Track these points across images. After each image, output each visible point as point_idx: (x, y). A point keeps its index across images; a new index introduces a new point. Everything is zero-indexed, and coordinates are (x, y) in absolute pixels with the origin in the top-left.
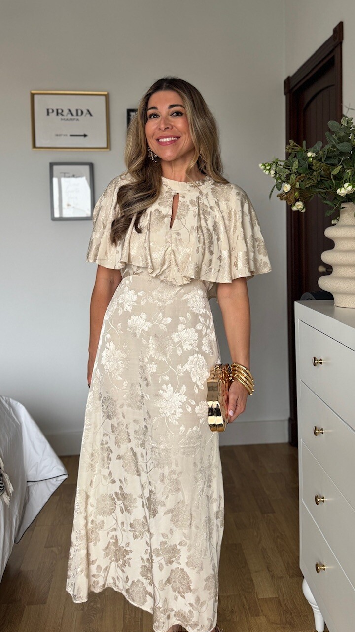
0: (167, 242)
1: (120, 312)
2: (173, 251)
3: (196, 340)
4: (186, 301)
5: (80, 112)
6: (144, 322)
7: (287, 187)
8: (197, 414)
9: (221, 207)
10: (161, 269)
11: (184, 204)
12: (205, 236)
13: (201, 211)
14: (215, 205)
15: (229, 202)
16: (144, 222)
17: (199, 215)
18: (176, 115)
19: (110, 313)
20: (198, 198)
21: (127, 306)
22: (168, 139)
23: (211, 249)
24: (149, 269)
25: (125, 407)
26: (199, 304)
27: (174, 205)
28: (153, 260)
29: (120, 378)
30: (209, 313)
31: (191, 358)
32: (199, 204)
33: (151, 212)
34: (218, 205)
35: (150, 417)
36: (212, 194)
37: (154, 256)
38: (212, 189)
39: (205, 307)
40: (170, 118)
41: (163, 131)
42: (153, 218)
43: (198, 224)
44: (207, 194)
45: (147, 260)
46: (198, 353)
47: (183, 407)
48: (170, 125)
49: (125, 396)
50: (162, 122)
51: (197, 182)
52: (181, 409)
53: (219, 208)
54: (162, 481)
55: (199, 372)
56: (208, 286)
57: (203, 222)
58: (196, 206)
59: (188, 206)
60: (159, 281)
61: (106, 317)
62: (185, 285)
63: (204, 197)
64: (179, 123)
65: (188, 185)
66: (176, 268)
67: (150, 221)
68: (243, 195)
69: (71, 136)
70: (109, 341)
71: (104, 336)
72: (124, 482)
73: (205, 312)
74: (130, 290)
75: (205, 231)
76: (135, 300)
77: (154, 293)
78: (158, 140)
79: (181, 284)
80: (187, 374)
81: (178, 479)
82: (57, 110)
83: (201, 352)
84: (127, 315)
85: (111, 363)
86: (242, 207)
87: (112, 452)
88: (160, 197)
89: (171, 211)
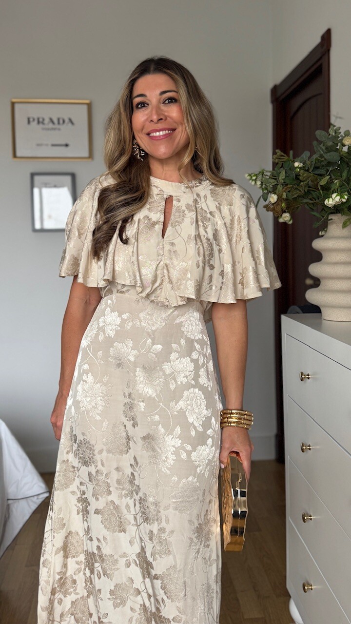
0: (158, 255)
1: (101, 338)
2: (166, 265)
3: (192, 372)
4: (180, 325)
5: (61, 121)
6: (130, 351)
7: (273, 198)
8: (194, 461)
9: (222, 213)
10: (152, 287)
11: (178, 209)
12: (205, 246)
13: (199, 217)
14: (216, 210)
15: (232, 207)
16: (130, 231)
17: (197, 221)
18: (169, 103)
19: (89, 338)
20: (196, 201)
21: (109, 331)
22: (161, 133)
23: (211, 262)
24: (137, 288)
25: (105, 453)
26: (194, 328)
27: (167, 211)
28: (143, 277)
29: (98, 418)
30: (206, 339)
31: (186, 393)
32: (196, 209)
33: (139, 220)
34: (220, 210)
35: (137, 463)
36: (212, 196)
37: (143, 271)
38: (211, 190)
39: (202, 332)
40: (163, 107)
41: (156, 123)
42: (142, 226)
43: (196, 233)
44: (205, 197)
45: (135, 277)
46: (194, 387)
47: (176, 453)
48: (164, 115)
49: (104, 440)
50: (154, 112)
51: (194, 183)
52: (174, 456)
53: (221, 213)
54: (151, 539)
55: (197, 411)
56: (205, 306)
57: (201, 230)
58: (193, 211)
59: (184, 211)
60: (148, 302)
61: (84, 343)
62: (180, 306)
63: (203, 200)
64: (173, 112)
65: (183, 185)
66: (169, 286)
67: (138, 230)
68: (248, 198)
69: (53, 145)
70: (86, 372)
71: (80, 366)
72: (102, 541)
73: (201, 338)
74: (113, 311)
75: (204, 240)
76: (118, 324)
77: (142, 315)
78: (148, 134)
79: (175, 304)
80: (182, 412)
81: (168, 539)
82: (38, 119)
83: (197, 385)
84: (109, 342)
85: (89, 399)
86: (248, 212)
87: (89, 505)
88: (150, 200)
89: (162, 217)
